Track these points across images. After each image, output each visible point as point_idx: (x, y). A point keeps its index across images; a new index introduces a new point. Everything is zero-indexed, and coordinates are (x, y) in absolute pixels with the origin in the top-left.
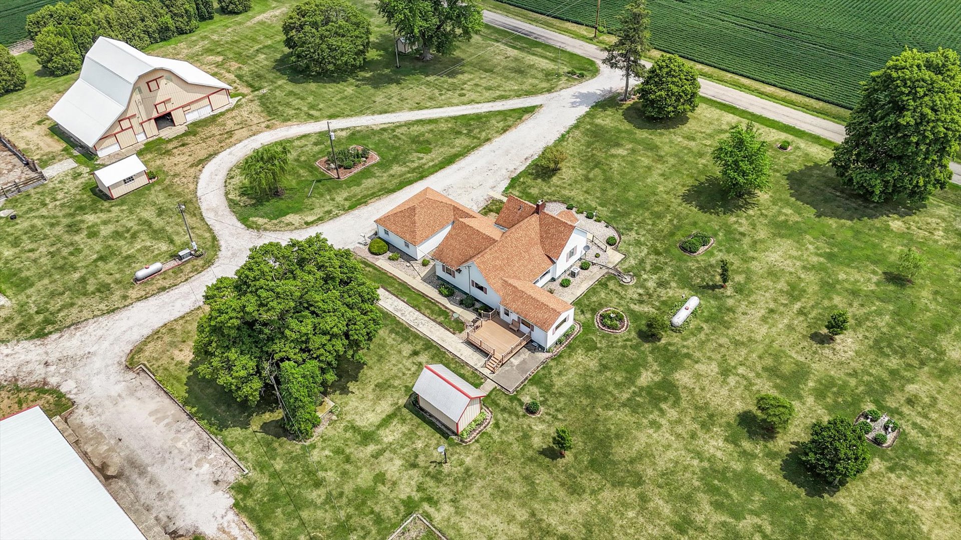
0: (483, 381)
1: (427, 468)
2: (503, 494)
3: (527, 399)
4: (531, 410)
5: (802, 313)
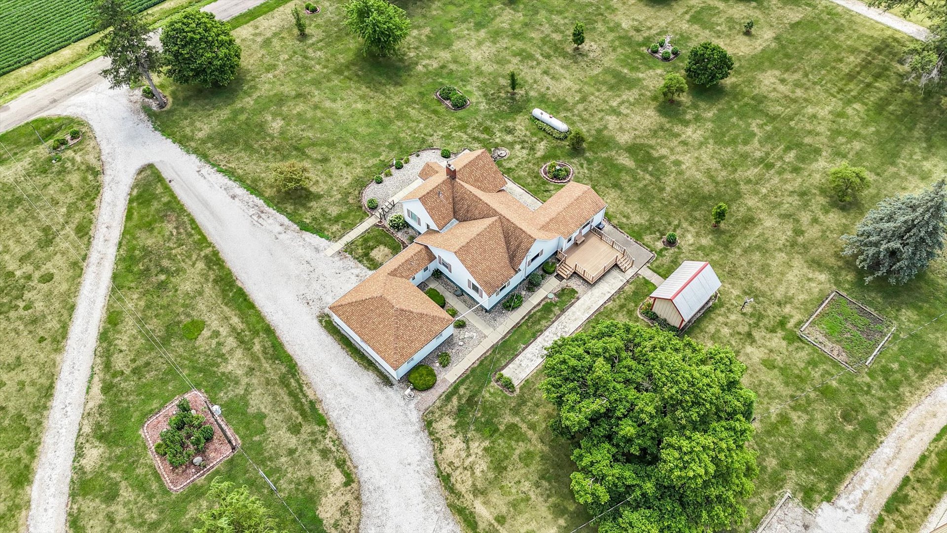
0: (641, 277)
1: (750, 325)
3: (660, 245)
4: (671, 243)
5: (548, 57)
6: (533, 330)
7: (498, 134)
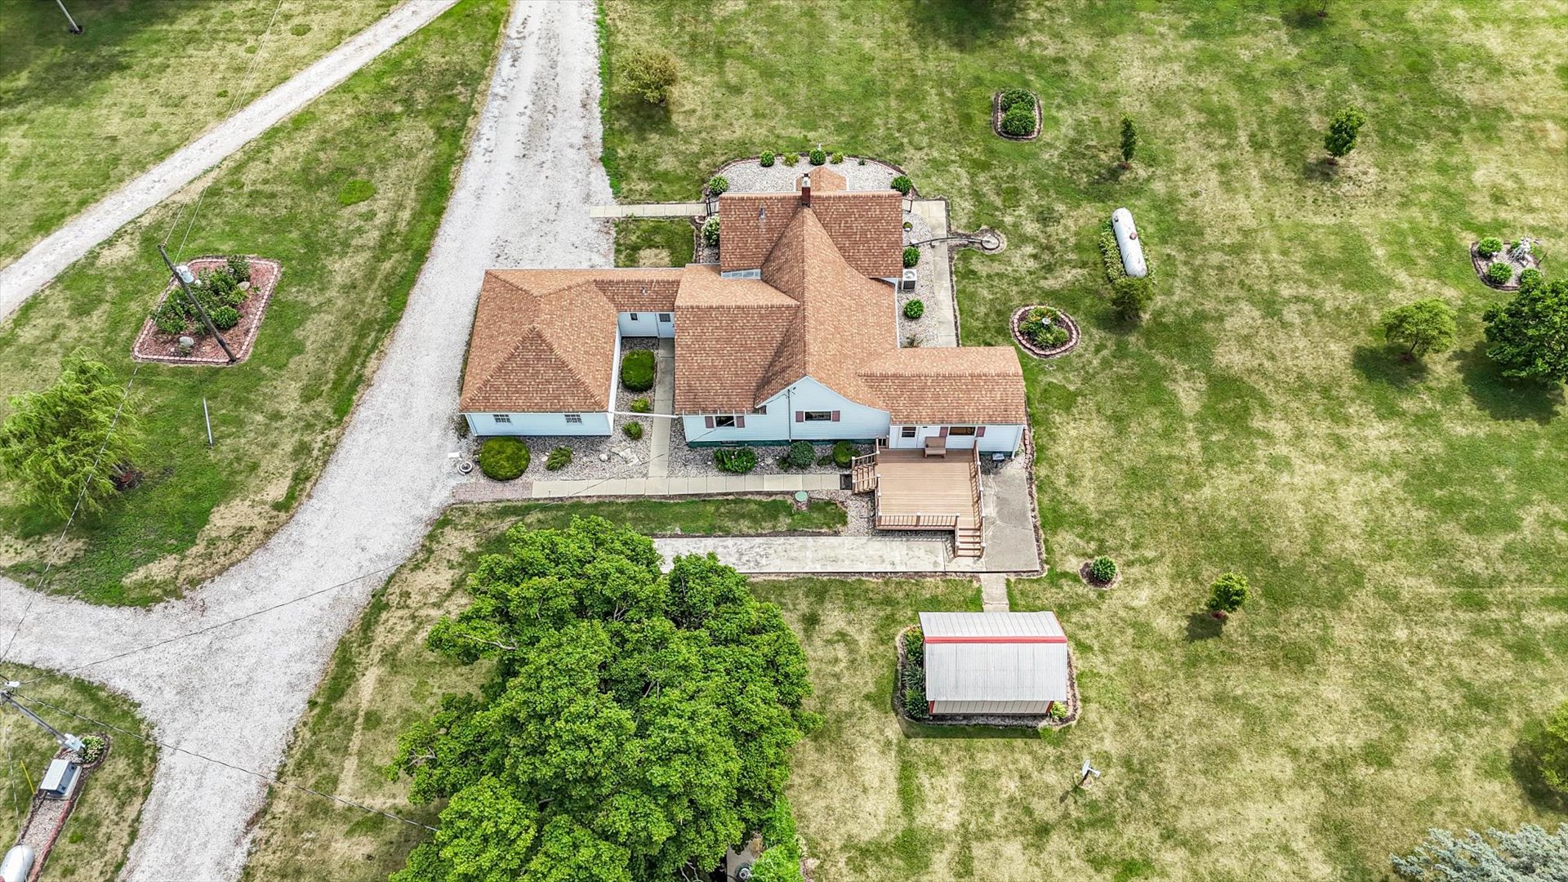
0: (975, 585)
1: (1066, 815)
2: (1219, 756)
3: (1074, 565)
4: (1098, 577)
5: (1258, 145)
6: (718, 522)
7: (1022, 211)
